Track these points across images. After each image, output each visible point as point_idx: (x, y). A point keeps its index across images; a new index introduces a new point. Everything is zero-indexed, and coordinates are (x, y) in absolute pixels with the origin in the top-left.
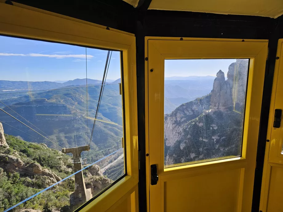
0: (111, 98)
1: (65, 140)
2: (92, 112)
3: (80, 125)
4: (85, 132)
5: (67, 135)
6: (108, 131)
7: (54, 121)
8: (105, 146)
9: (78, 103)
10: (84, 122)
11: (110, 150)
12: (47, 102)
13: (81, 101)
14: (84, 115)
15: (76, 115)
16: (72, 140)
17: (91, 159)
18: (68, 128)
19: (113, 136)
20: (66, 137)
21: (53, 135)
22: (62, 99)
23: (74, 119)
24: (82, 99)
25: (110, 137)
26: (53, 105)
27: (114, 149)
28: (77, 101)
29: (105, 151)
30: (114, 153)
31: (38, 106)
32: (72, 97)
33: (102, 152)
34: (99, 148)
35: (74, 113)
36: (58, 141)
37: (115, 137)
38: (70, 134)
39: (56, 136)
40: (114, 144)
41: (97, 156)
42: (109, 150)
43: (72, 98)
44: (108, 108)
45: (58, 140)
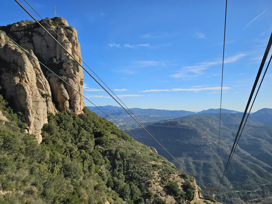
0: (251, 128)
1: (193, 166)
2: (225, 141)
3: (211, 153)
4: (216, 162)
5: (196, 161)
6: (248, 167)
7: (184, 143)
8: (242, 186)
9: (210, 130)
10: (216, 151)
11: (251, 195)
12: (179, 124)
13: (214, 128)
14: (216, 142)
15: (207, 141)
16: (201, 168)
17: (222, 198)
18: (197, 153)
19: (254, 176)
20: (194, 163)
21: (181, 157)
22: (194, 123)
23: (204, 145)
24: (215, 125)
25: (251, 177)
26: (185, 128)
27: (257, 195)
28: (209, 127)
29: (243, 193)
30: (256, 199)
31: (171, 128)
32: (203, 122)
33: (238, 193)
34: (234, 186)
35: (205, 139)
36: (186, 166)
37: (258, 178)
38: (199, 161)
39: (184, 160)
40: (257, 188)
41: (230, 197)
42: (249, 193)
43: (204, 124)
44: (247, 139)
45: (186, 164)
